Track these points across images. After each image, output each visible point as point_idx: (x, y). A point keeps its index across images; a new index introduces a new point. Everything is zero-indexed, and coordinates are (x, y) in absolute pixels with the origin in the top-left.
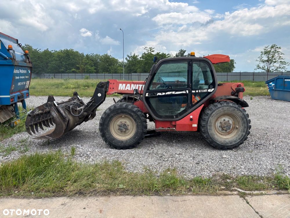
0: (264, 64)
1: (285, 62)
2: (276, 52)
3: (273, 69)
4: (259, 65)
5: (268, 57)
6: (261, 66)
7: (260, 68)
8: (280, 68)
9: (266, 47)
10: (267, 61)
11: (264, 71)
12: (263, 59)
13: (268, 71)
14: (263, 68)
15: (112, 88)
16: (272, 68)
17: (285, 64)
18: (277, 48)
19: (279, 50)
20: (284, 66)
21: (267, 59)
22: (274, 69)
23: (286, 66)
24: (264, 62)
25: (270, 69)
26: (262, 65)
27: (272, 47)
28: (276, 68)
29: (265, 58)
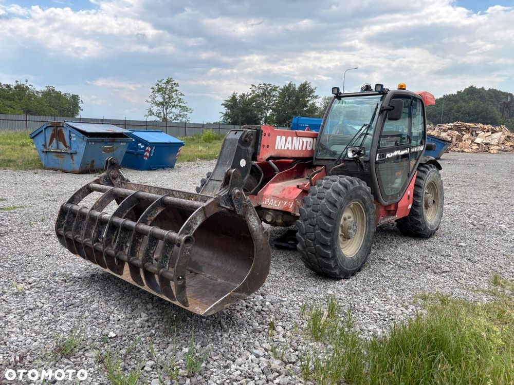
0: (159, 108)
1: (187, 108)
2: (172, 90)
3: (171, 118)
4: (152, 109)
5: (164, 98)
6: (154, 111)
7: (153, 114)
8: (180, 115)
9: (160, 80)
10: (162, 104)
11: (158, 119)
12: (156, 99)
13: (165, 119)
14: (158, 115)
15: (266, 146)
16: (170, 115)
17: (186, 111)
18: (175, 84)
19: (177, 88)
20: (186, 113)
21: (161, 100)
22: (173, 118)
23: (189, 115)
24: (158, 105)
25: (168, 117)
26: (155, 109)
27: (168, 82)
28: (175, 116)
29: (159, 99)
